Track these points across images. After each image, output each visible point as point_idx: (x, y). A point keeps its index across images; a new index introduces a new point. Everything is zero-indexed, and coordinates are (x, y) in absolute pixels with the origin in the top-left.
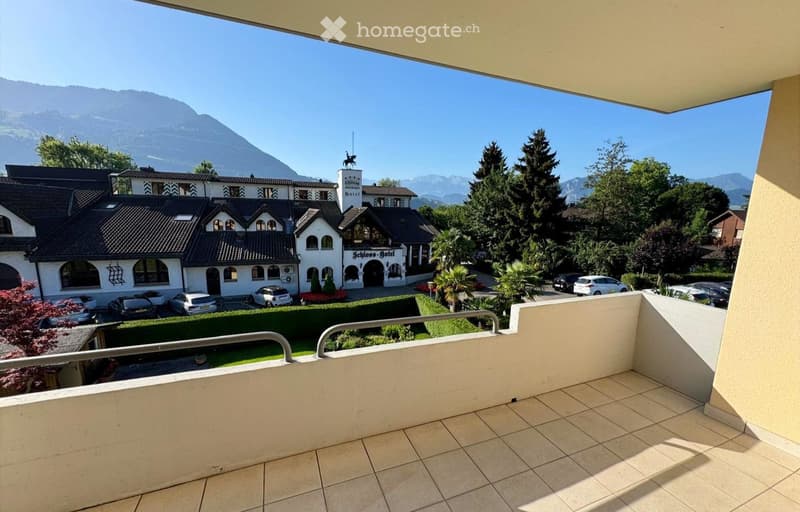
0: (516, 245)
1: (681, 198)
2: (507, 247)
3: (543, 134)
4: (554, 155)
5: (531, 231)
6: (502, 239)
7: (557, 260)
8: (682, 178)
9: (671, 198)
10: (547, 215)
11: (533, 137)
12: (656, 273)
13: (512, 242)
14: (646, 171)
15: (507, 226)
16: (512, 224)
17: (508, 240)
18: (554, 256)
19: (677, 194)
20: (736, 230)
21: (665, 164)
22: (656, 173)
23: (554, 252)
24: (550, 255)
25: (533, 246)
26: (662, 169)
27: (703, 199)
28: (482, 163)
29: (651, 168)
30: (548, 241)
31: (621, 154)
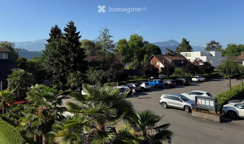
0: (64, 75)
1: (146, 50)
2: (60, 77)
3: (73, 23)
4: (79, 33)
5: (70, 68)
6: (58, 73)
7: (81, 81)
8: (147, 42)
9: (143, 50)
10: (76, 60)
11: (69, 24)
12: (116, 82)
13: (62, 74)
14: (135, 39)
15: (60, 66)
16: (62, 65)
17: (61, 73)
18: (80, 79)
19: (145, 49)
20: (156, 62)
21: (141, 36)
22: (138, 40)
23: (80, 77)
24: (78, 78)
25: (72, 75)
26: (140, 38)
27: (153, 50)
28: (50, 35)
29: (137, 38)
30: (78, 72)
31: (108, 33)
